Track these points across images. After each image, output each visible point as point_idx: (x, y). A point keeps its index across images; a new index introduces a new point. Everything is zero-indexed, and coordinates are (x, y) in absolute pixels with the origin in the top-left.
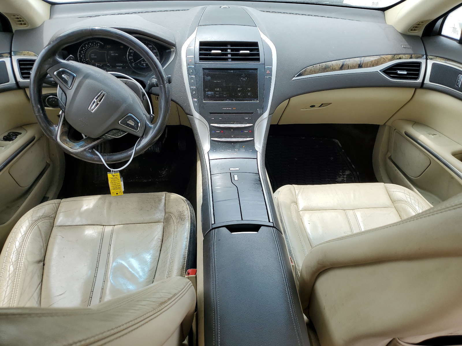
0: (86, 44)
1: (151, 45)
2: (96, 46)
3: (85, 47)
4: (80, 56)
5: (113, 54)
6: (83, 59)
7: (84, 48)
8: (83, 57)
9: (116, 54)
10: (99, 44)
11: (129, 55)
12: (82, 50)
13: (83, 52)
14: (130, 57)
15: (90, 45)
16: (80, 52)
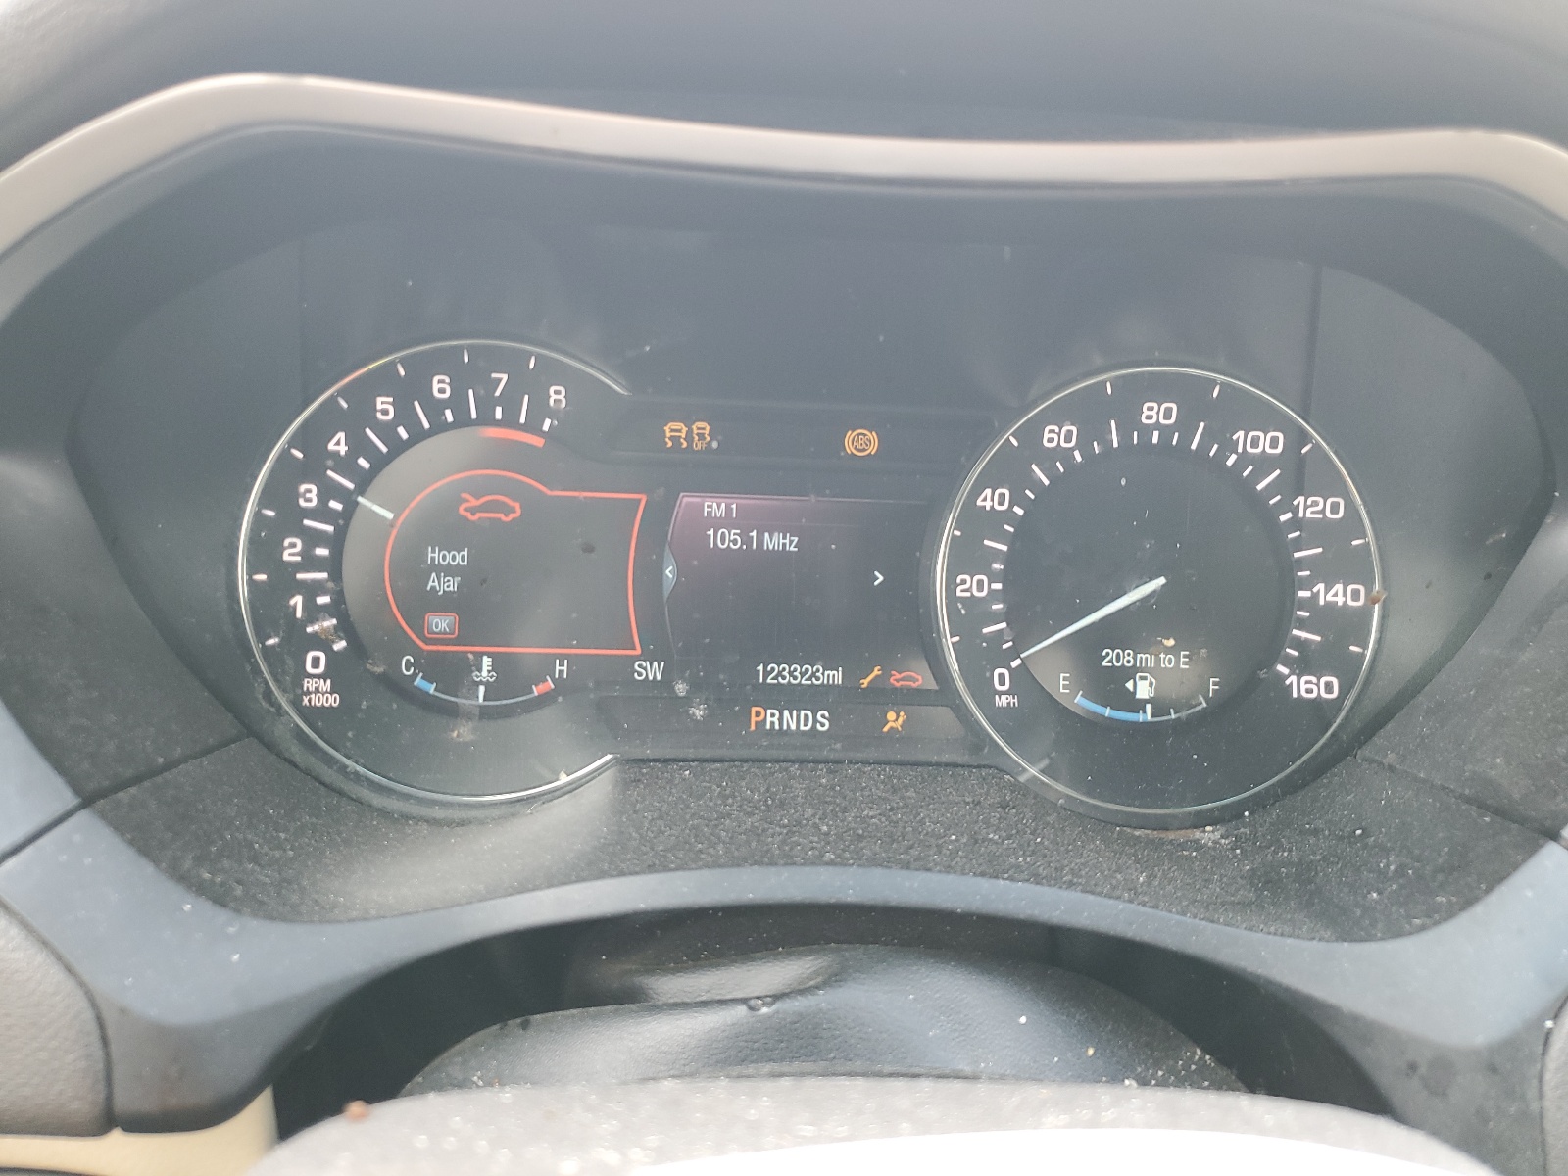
0: (383, 381)
1: (1267, 419)
2: (510, 421)
3: (358, 418)
4: (265, 552)
5: (729, 539)
6: (311, 590)
7: (339, 444)
8: (309, 562)
9: (773, 542)
10: (557, 395)
11: (966, 559)
12: (314, 466)
13: (328, 490)
14: (971, 586)
15: (434, 408)
16: (280, 493)
